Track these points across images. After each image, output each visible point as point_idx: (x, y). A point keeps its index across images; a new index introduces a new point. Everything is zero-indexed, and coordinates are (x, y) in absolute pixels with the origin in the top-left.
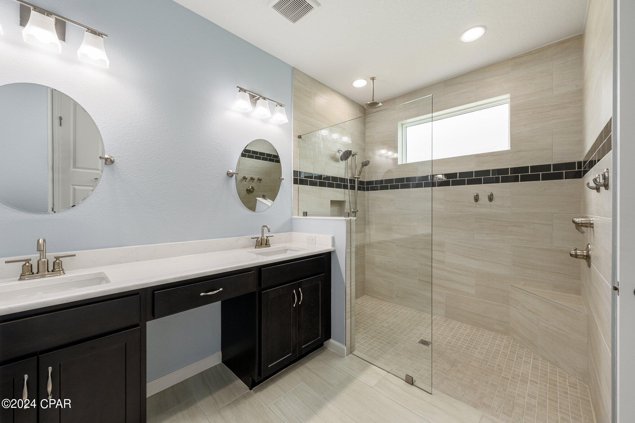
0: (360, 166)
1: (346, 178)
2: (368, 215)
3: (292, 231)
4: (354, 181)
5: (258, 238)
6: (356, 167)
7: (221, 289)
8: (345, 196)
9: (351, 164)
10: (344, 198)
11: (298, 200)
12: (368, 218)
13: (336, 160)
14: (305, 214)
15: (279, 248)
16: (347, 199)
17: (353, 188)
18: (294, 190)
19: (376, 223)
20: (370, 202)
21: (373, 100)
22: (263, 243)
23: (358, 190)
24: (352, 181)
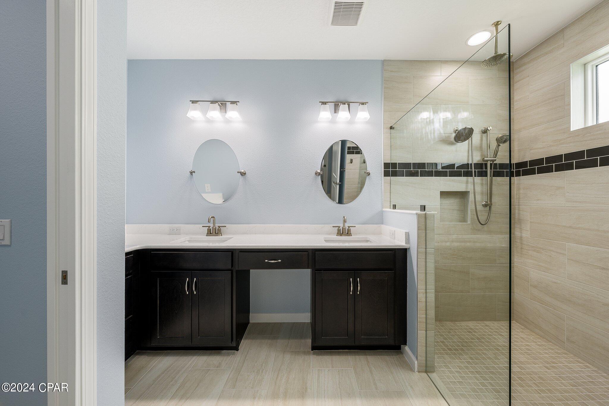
0: (494, 144)
1: (470, 162)
2: (519, 210)
3: (383, 224)
4: (486, 165)
5: (339, 227)
6: (489, 147)
7: (280, 261)
8: (467, 186)
9: (481, 144)
10: (467, 188)
11: (390, 193)
12: (519, 214)
13: (451, 144)
14: (394, 207)
15: (358, 238)
16: (470, 188)
17: (482, 174)
18: (384, 183)
19: (531, 222)
20: (522, 191)
21: (496, 52)
22: (344, 232)
23: (494, 176)
24: (479, 166)
